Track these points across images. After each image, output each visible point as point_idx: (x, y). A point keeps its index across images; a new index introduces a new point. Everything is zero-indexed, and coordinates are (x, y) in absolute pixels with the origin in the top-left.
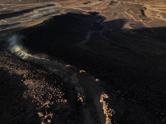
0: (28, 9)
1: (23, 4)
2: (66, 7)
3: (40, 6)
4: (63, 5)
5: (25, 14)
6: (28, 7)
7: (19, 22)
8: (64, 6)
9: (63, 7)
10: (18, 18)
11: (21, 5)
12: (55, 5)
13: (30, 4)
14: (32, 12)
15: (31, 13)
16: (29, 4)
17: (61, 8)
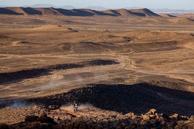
0: (36, 67)
1: (21, 54)
2: (148, 69)
3: (71, 62)
4: (142, 64)
5: (27, 80)
6: (36, 63)
7: (11, 95)
8: (143, 68)
9: (140, 71)
10: (7, 87)
11: (17, 56)
12: (119, 63)
13: (44, 55)
14: (45, 76)
15: (43, 79)
16: (38, 55)
17: (133, 72)
